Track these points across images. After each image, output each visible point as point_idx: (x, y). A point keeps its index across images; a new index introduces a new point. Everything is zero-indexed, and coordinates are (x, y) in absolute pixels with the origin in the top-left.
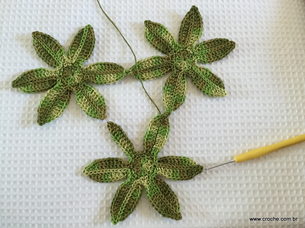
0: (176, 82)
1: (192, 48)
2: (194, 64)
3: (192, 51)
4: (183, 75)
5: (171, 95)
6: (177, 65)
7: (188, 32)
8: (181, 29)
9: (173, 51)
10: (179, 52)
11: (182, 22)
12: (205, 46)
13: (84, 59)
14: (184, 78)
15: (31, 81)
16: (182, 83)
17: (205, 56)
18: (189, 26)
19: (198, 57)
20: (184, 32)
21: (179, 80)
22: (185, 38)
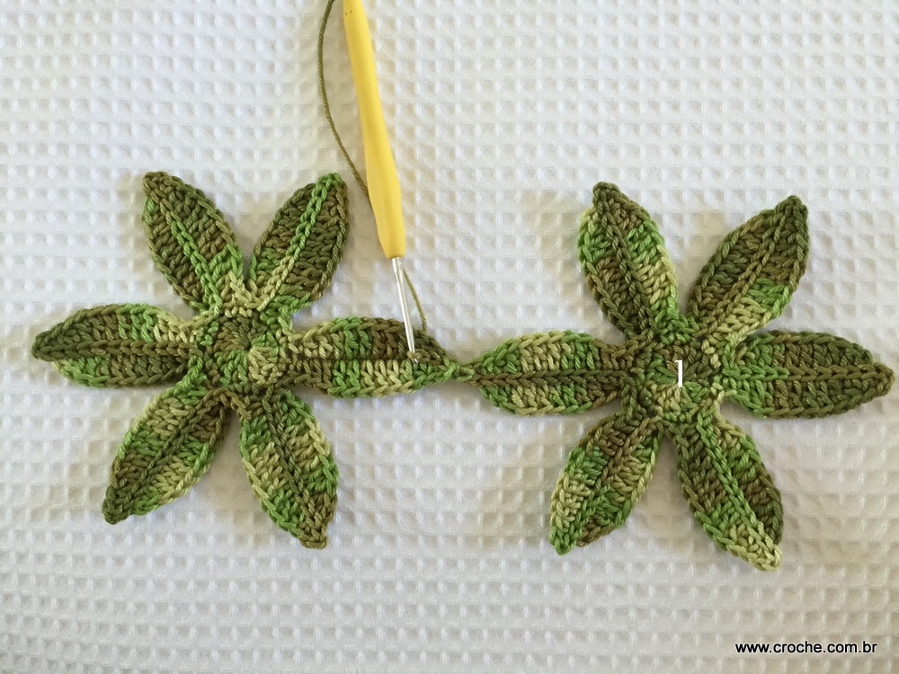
0: (619, 446)
1: (724, 347)
2: (709, 408)
3: (720, 359)
4: (655, 433)
5: (587, 485)
6: (645, 390)
7: (736, 281)
8: (713, 260)
9: (651, 334)
10: (672, 344)
11: (728, 239)
12: (774, 350)
13: (300, 298)
14: (652, 441)
15: (103, 347)
16: (637, 458)
17: (762, 388)
18: (749, 262)
19: (734, 383)
20: (721, 276)
21: (631, 445)
22: (715, 300)
